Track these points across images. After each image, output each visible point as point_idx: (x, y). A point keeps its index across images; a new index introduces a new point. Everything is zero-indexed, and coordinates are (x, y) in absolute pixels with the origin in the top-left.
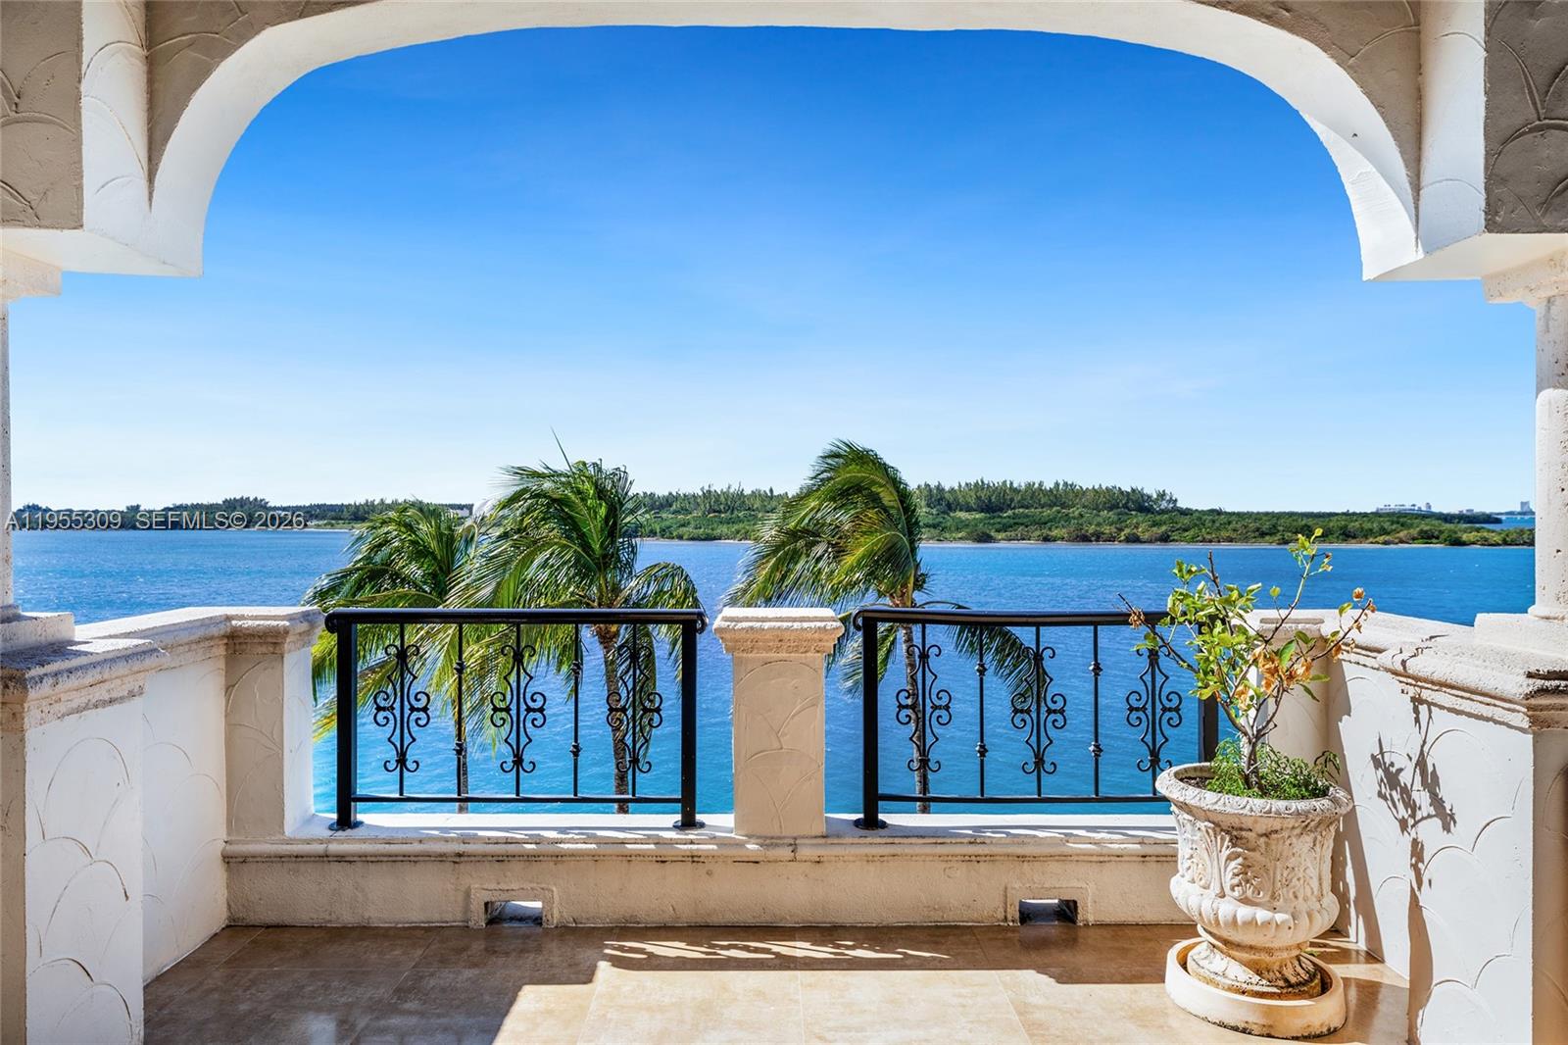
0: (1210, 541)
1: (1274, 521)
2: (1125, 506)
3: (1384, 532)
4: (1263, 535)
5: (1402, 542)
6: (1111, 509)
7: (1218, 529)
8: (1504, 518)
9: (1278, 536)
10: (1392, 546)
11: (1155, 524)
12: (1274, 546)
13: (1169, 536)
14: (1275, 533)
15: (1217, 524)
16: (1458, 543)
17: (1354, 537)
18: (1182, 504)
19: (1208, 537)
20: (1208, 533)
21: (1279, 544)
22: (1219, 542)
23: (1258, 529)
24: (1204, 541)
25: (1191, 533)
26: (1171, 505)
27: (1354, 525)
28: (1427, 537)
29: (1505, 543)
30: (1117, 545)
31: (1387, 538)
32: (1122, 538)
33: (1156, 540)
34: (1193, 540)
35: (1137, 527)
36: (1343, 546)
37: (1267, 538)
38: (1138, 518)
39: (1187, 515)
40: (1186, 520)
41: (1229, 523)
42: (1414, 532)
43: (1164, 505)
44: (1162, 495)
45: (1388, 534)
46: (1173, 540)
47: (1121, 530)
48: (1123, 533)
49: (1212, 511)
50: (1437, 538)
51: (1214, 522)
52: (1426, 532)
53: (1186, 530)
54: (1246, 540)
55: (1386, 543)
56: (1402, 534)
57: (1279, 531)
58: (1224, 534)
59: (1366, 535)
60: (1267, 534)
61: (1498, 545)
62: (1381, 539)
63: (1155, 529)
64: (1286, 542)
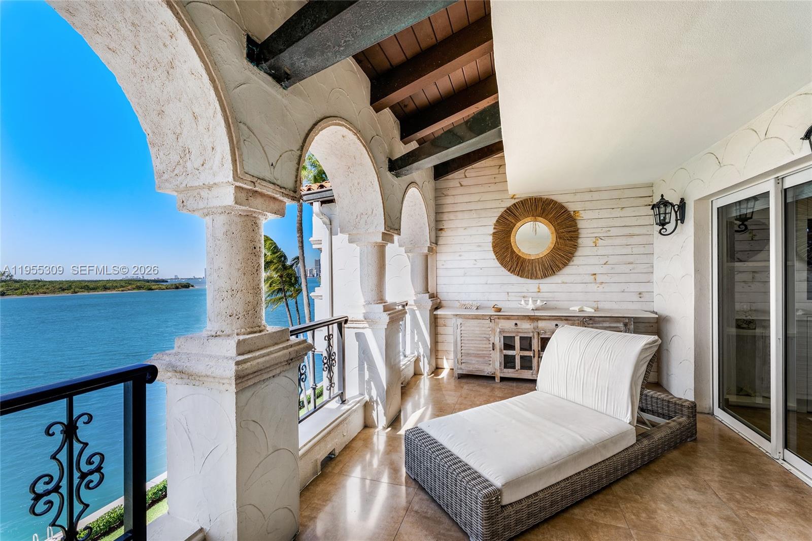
0: (32, 294)
1: (71, 284)
3: (122, 287)
4: (63, 290)
5: (129, 290)
7: (37, 288)
8: (168, 281)
9: (72, 290)
10: (125, 292)
12: (70, 294)
13: (4, 293)
14: (70, 289)
15: (37, 286)
16: (151, 289)
17: (109, 289)
18: (16, 278)
19: (32, 292)
20: (31, 290)
21: (72, 293)
22: (38, 294)
23: (61, 288)
24: (28, 294)
25: (20, 290)
26: (9, 278)
27: (109, 285)
28: (139, 288)
29: (167, 289)
31: (123, 289)
34: (21, 294)
36: (104, 293)
37: (66, 291)
39: (19, 282)
40: (17, 285)
41: (45, 285)
42: (134, 286)
45: (124, 287)
46: (8, 295)
49: (34, 281)
50: (143, 288)
51: (35, 285)
52: (139, 286)
53: (16, 290)
54: (54, 292)
55: (122, 291)
56: (129, 287)
57: (72, 288)
58: (41, 290)
59: (114, 288)
60: (66, 290)
61: (164, 289)
62: (121, 289)
64: (76, 293)
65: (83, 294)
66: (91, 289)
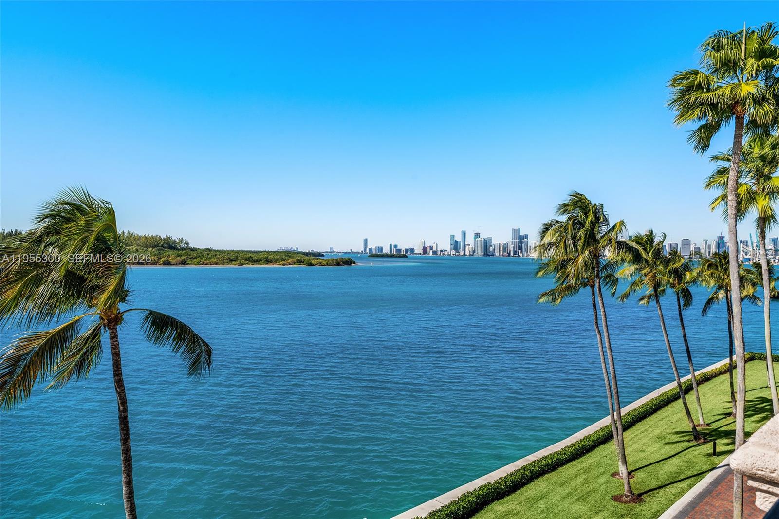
0: (207, 264)
1: (236, 255)
2: (162, 246)
3: (283, 260)
4: (231, 261)
5: (289, 264)
6: (154, 247)
7: (210, 258)
8: (324, 254)
9: (238, 262)
10: (286, 266)
11: (179, 255)
13: (186, 262)
15: (210, 256)
16: (311, 265)
17: (271, 262)
18: (191, 245)
19: (206, 262)
20: (205, 260)
21: (238, 265)
22: (211, 265)
23: (229, 259)
24: (203, 264)
25: (197, 260)
26: (186, 246)
27: (270, 257)
28: (299, 262)
29: (328, 265)
30: (158, 267)
31: (284, 262)
32: (161, 263)
33: (179, 264)
34: (198, 264)
35: (169, 257)
36: (266, 266)
37: (233, 262)
38: (168, 252)
39: (194, 251)
40: (194, 254)
41: (216, 255)
42: (294, 260)
43: (182, 245)
44: (181, 241)
45: (284, 261)
46: (188, 264)
47: (160, 258)
48: (161, 260)
49: (207, 249)
50: (303, 263)
51: (208, 255)
52: (299, 260)
53: (194, 259)
54: (223, 263)
55: (283, 265)
56: (290, 261)
57: (238, 259)
58: (213, 261)
59: (276, 261)
60: (233, 261)
61: (325, 265)
62: (282, 263)
63: (179, 258)
64: (242, 265)
65: (248, 266)
66: (255, 262)
